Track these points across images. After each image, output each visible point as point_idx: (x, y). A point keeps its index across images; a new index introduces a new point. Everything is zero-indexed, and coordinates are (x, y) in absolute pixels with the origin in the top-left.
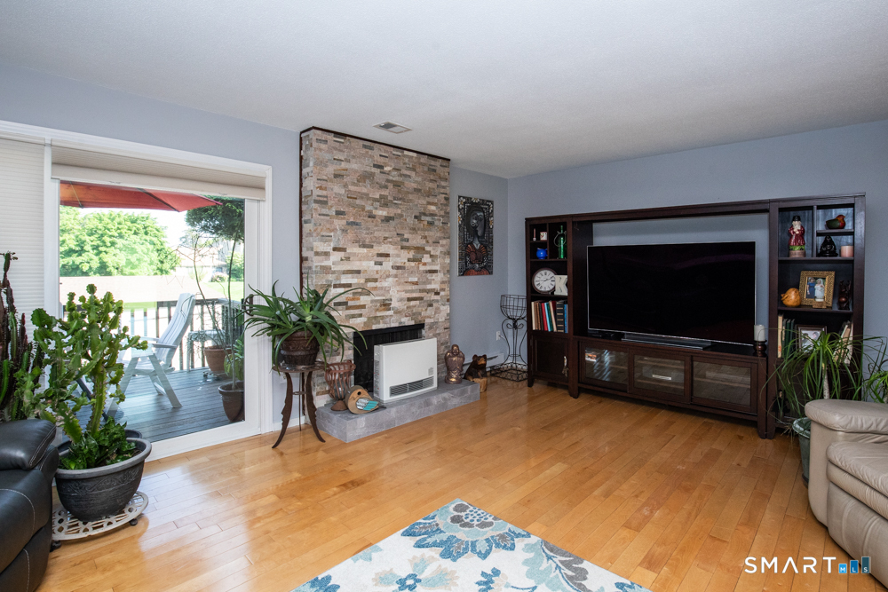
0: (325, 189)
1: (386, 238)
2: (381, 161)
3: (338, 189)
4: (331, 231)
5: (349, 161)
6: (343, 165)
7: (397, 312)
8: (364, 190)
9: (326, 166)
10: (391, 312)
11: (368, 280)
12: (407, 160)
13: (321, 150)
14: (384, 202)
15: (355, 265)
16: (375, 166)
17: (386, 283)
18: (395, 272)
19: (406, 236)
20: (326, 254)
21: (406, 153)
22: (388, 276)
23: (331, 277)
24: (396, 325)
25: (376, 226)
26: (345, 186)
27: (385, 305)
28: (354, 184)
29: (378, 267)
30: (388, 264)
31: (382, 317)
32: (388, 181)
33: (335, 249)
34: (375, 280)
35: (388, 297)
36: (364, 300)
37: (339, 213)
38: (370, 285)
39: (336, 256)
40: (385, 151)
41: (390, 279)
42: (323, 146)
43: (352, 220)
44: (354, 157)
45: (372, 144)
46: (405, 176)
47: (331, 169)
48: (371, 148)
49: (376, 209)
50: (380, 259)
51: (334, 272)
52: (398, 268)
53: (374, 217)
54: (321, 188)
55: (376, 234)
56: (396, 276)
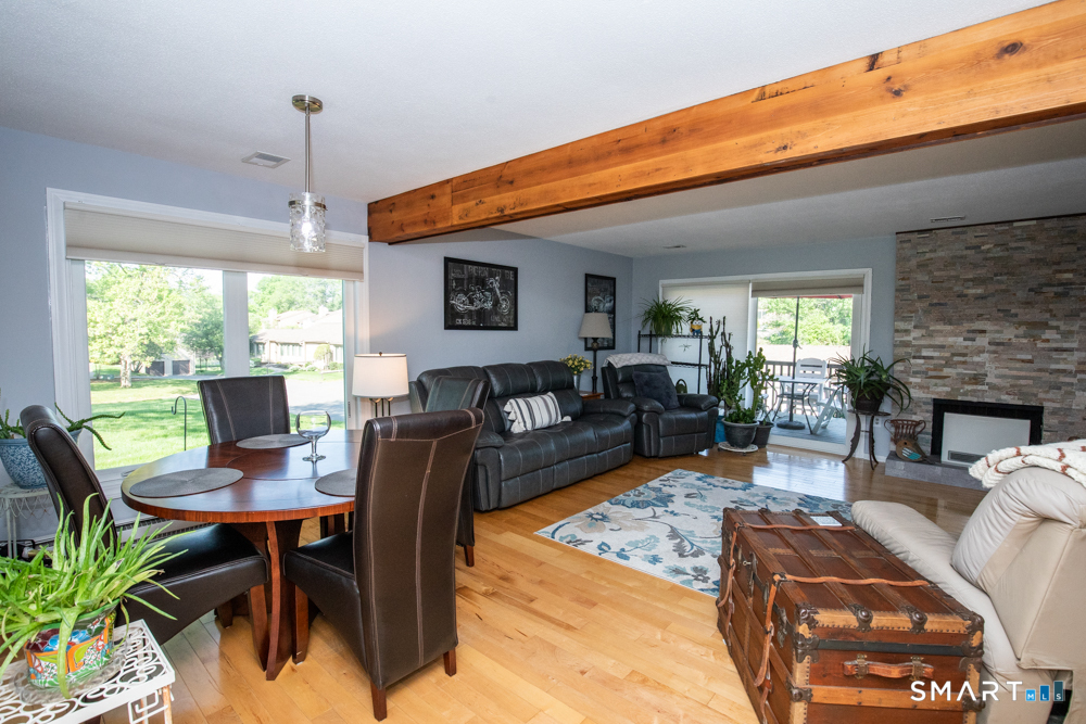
0: (908, 279)
1: (980, 315)
2: (975, 241)
3: (922, 277)
4: (912, 312)
5: (935, 251)
6: (928, 256)
7: (992, 387)
8: (953, 273)
9: (909, 260)
10: (986, 388)
11: (953, 355)
12: (1018, 232)
13: (903, 249)
14: (977, 281)
15: (939, 341)
16: (967, 248)
17: (984, 357)
18: (993, 348)
19: (1013, 311)
20: (907, 332)
21: (1015, 224)
22: (983, 352)
23: (909, 350)
24: (993, 401)
25: (967, 304)
26: (931, 272)
27: (975, 379)
28: (940, 270)
29: (969, 343)
30: (982, 341)
31: (975, 391)
32: (986, 259)
33: (915, 327)
34: (964, 355)
35: (982, 372)
36: (946, 371)
37: (920, 297)
38: (956, 359)
39: (916, 333)
40: (985, 231)
41: (986, 355)
42: (905, 245)
43: (935, 301)
44: (940, 246)
45: (964, 229)
46: (1016, 248)
47: (914, 262)
48: (964, 233)
49: (968, 288)
50: (971, 335)
51: (914, 346)
52: (998, 344)
53: (966, 296)
54: (903, 279)
55: (968, 312)
56: (995, 352)
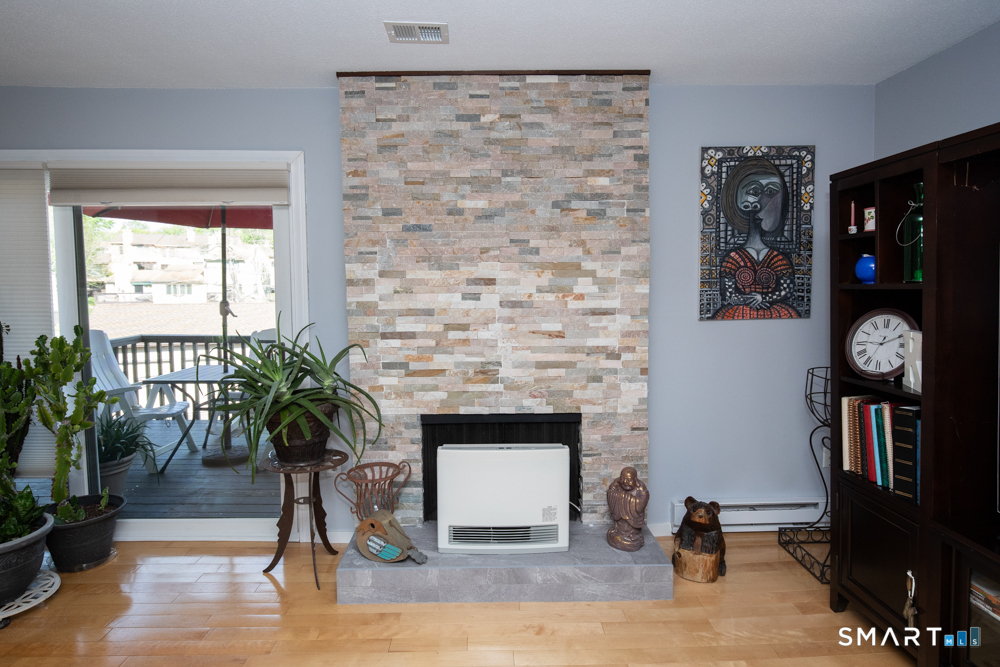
0: (364, 174)
1: (484, 251)
2: (471, 106)
3: (388, 172)
4: (374, 243)
5: (407, 119)
6: (396, 127)
7: (511, 386)
8: (438, 166)
9: (363, 136)
10: (499, 387)
11: (448, 327)
12: (533, 94)
13: (352, 109)
14: (481, 184)
15: (422, 300)
16: (460, 118)
17: (494, 331)
18: (507, 312)
19: (533, 244)
20: (367, 282)
21: (530, 79)
22: (493, 320)
23: (374, 321)
24: (511, 410)
25: (463, 229)
26: (402, 162)
27: (483, 373)
28: (416, 158)
29: (470, 304)
30: (490, 299)
31: (482, 395)
32: (489, 142)
33: (382, 274)
34: (464, 327)
35: (493, 359)
36: (440, 361)
37: (388, 213)
38: (453, 335)
39: (385, 286)
40: (487, 86)
41: (497, 326)
42: (356, 102)
43: (412, 222)
44: (416, 110)
45: (454, 79)
46: (531, 125)
47: (371, 139)
48: (452, 87)
49: (463, 197)
50: (474, 289)
51: (383, 313)
52: (515, 305)
53: (460, 212)
54: (355, 174)
55: (466, 244)
56: (511, 320)
